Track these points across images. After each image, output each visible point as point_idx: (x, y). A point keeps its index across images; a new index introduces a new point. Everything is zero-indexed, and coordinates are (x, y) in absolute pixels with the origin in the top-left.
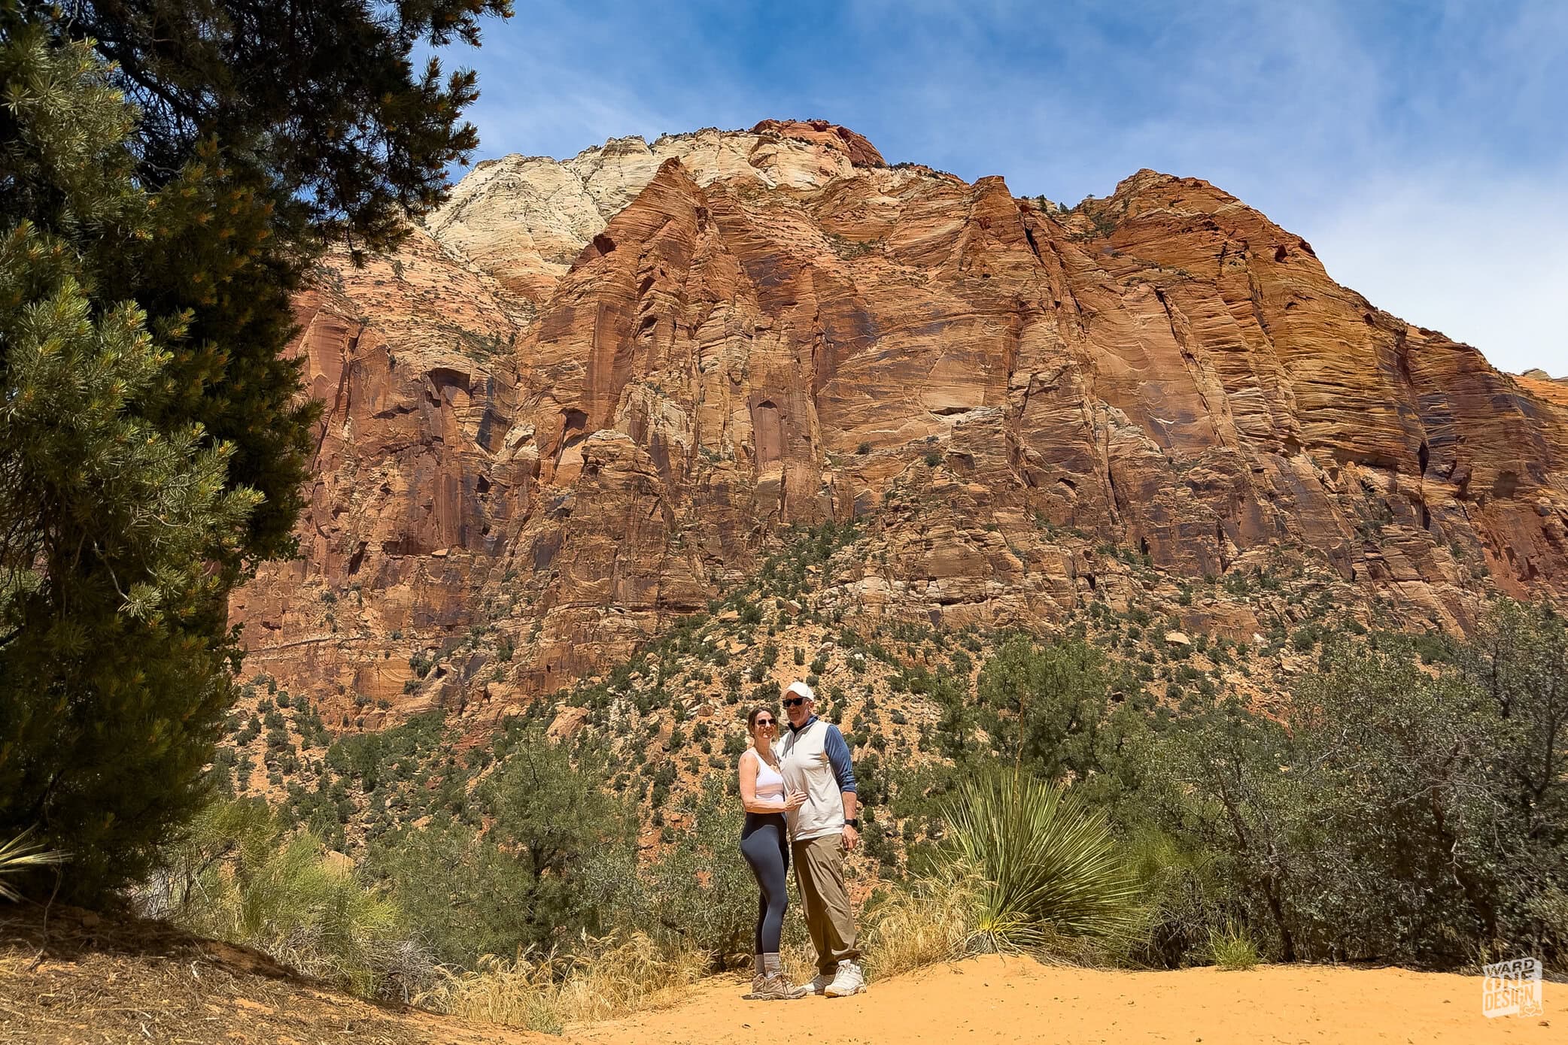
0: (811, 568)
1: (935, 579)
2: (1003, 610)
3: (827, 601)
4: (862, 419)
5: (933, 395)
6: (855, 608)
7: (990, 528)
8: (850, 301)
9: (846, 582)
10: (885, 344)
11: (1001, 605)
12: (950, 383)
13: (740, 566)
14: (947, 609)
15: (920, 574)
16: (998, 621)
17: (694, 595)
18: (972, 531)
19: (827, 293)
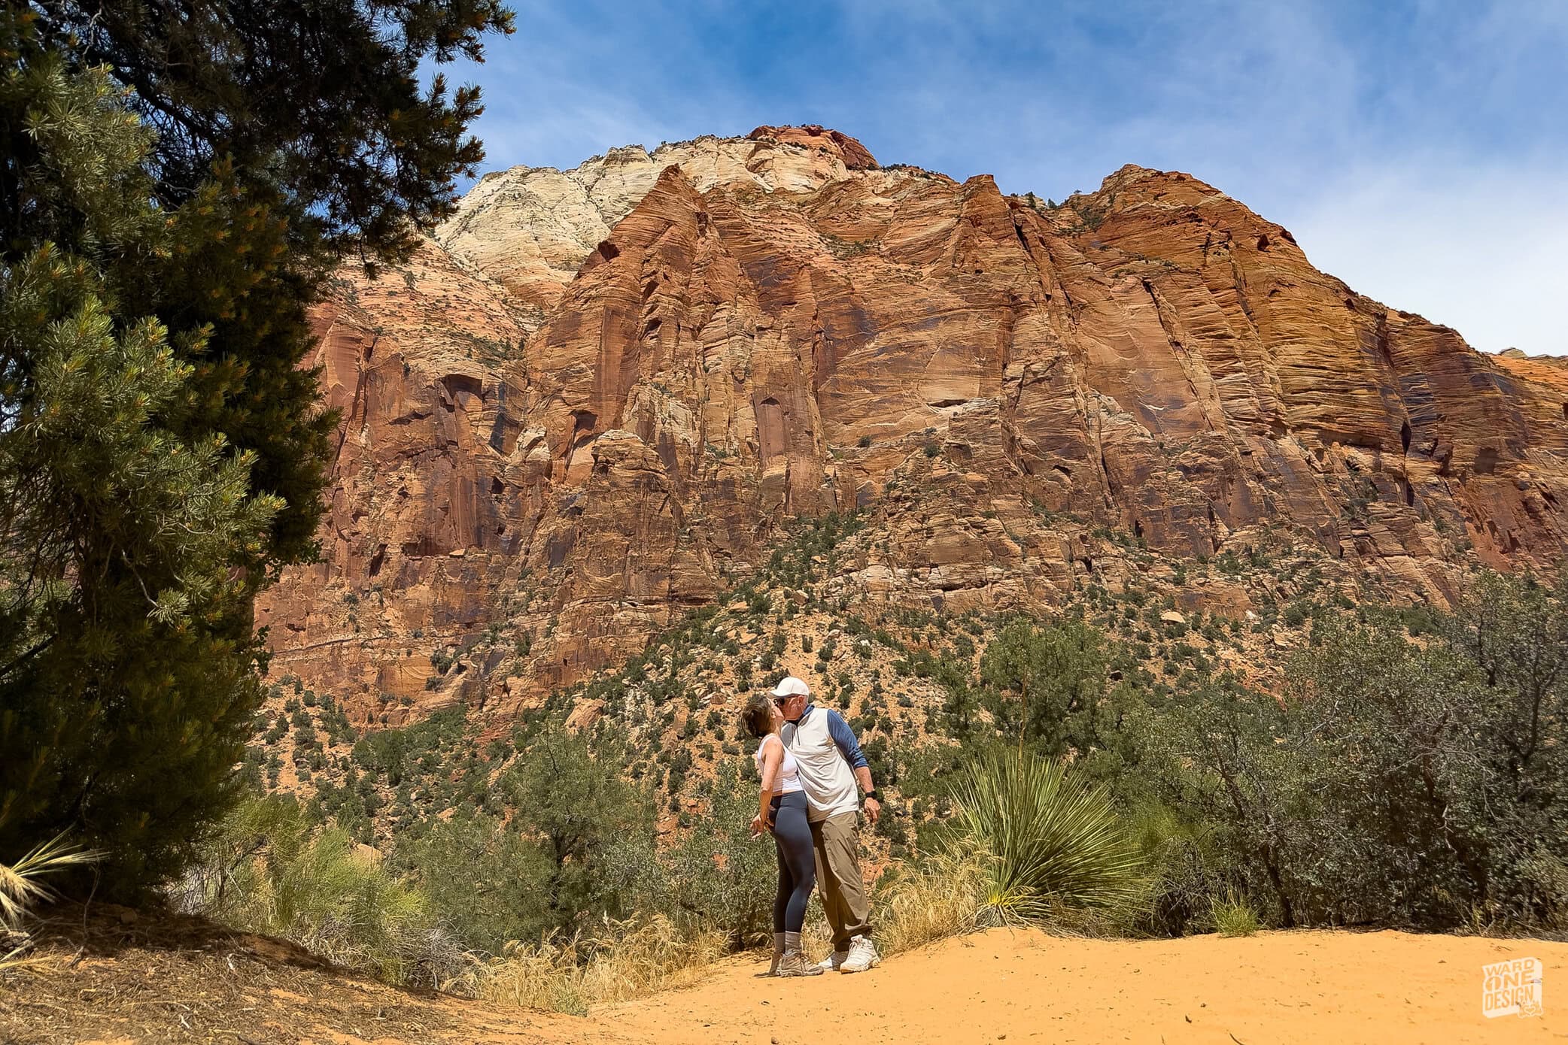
0: (817, 558)
1: (936, 566)
2: (1004, 595)
3: (833, 590)
4: (862, 413)
5: (930, 388)
6: (860, 596)
7: (989, 515)
8: (844, 300)
9: (851, 571)
10: (882, 339)
11: (1001, 589)
12: (946, 376)
13: (748, 558)
14: (949, 594)
15: (922, 562)
16: (999, 605)
17: (704, 587)
18: (972, 519)
19: (825, 292)
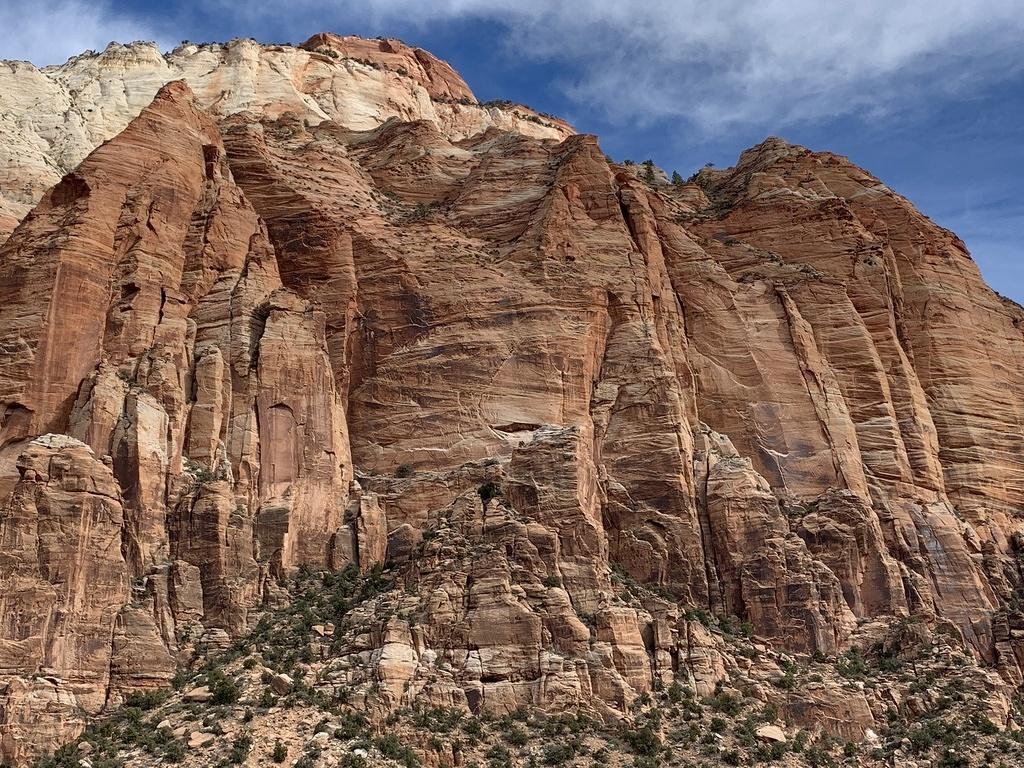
0: (319, 628)
1: (477, 648)
2: (561, 692)
3: (335, 674)
4: (404, 432)
5: (497, 405)
6: (369, 684)
7: (551, 583)
8: (395, 279)
9: (361, 649)
10: (439, 338)
11: (557, 684)
12: (517, 392)
13: (225, 623)
14: (490, 687)
15: (458, 641)
16: (553, 706)
17: (158, 661)
18: (528, 586)
19: (369, 267)
